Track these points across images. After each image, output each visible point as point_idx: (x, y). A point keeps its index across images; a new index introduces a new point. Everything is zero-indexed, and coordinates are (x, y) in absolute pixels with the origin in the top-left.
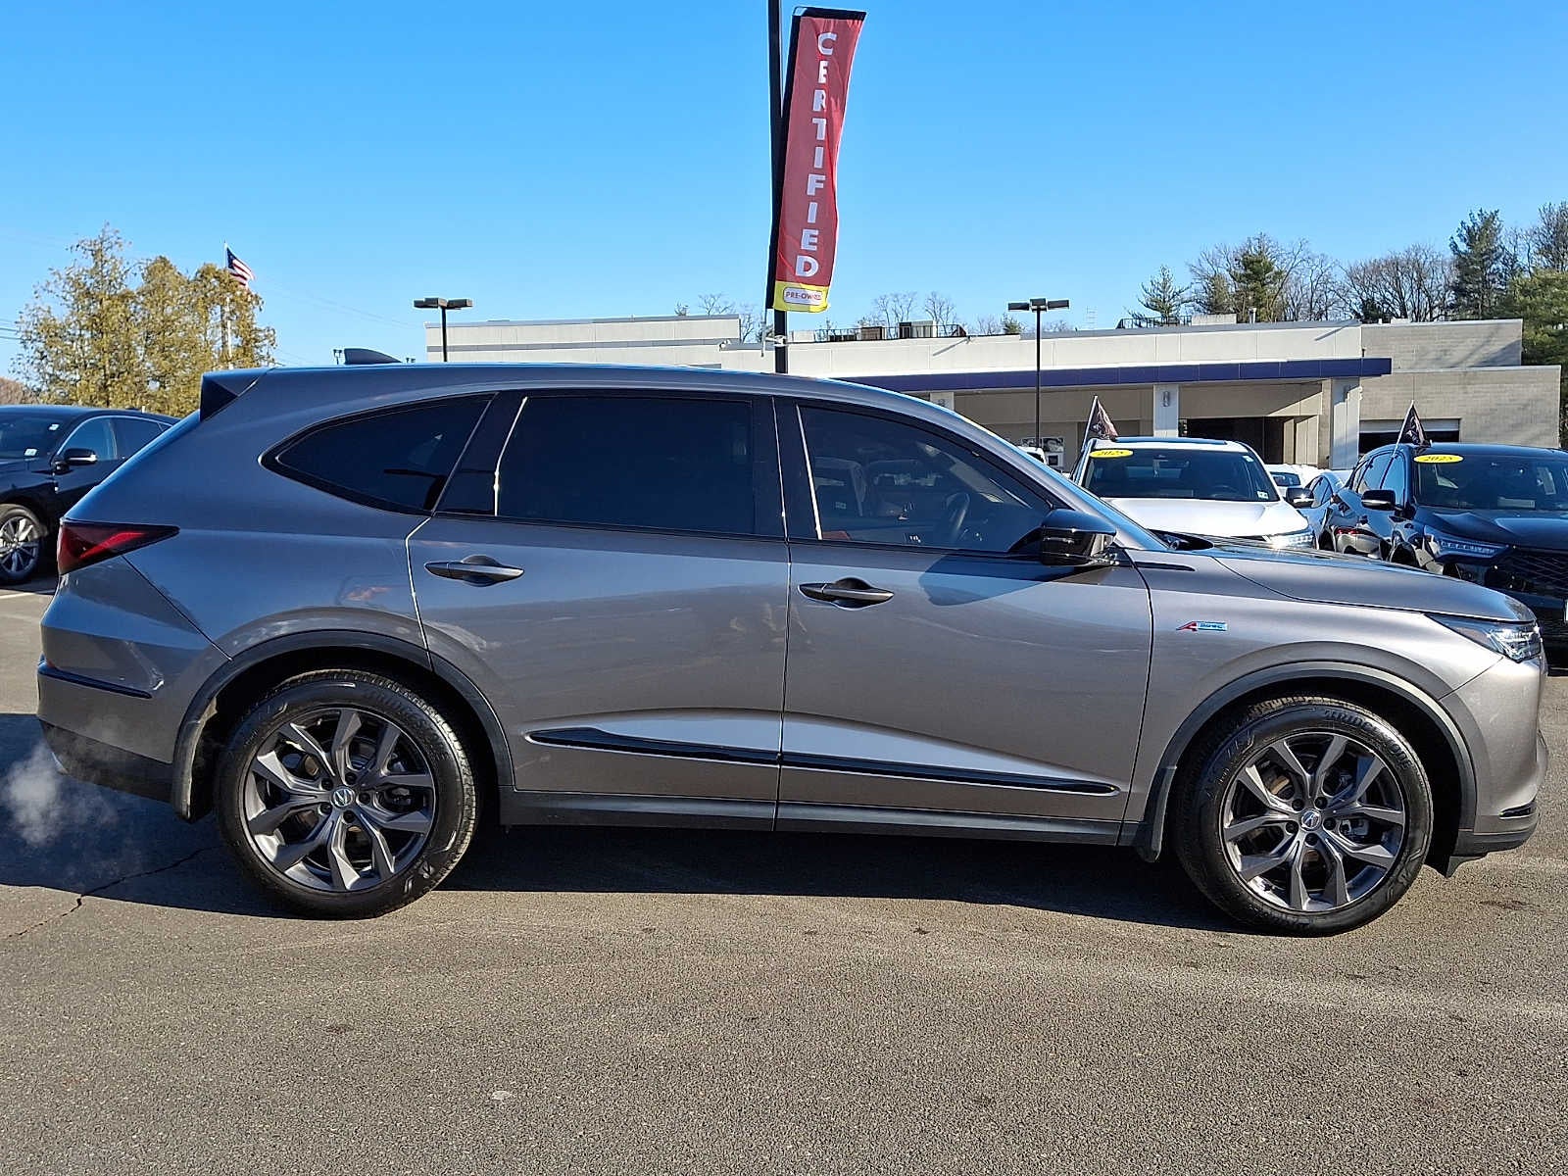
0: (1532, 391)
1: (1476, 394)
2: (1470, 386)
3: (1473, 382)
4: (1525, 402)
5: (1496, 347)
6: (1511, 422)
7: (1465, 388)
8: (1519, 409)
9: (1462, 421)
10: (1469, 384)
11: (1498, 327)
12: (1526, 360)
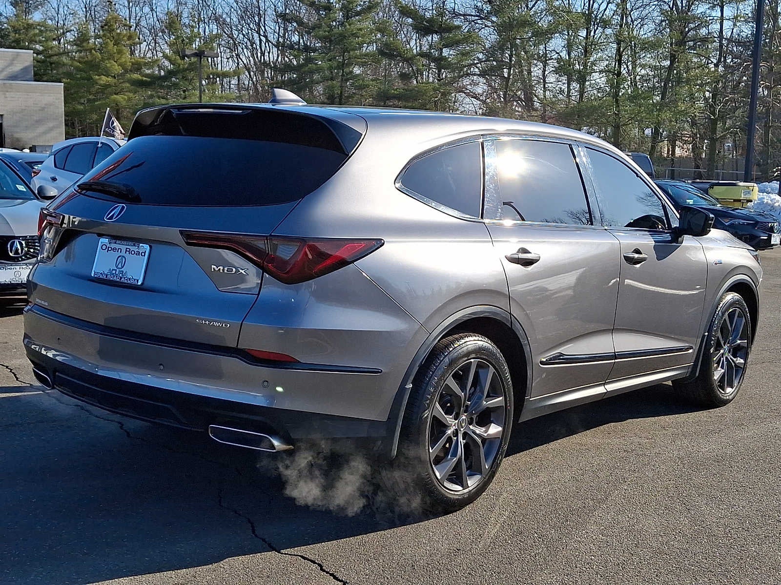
0: (46, 99)
1: (12, 99)
2: (7, 93)
3: (9, 90)
4: (43, 106)
5: (17, 67)
6: (35, 118)
7: (5, 94)
8: (40, 110)
9: (4, 117)
10: (7, 92)
11: (18, 54)
12: (38, 77)
